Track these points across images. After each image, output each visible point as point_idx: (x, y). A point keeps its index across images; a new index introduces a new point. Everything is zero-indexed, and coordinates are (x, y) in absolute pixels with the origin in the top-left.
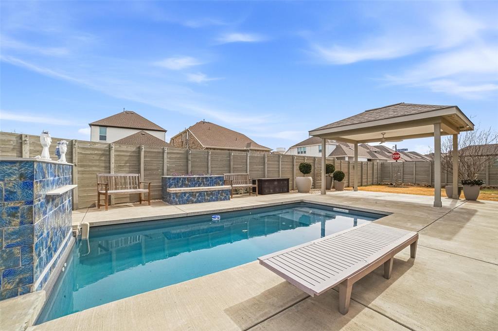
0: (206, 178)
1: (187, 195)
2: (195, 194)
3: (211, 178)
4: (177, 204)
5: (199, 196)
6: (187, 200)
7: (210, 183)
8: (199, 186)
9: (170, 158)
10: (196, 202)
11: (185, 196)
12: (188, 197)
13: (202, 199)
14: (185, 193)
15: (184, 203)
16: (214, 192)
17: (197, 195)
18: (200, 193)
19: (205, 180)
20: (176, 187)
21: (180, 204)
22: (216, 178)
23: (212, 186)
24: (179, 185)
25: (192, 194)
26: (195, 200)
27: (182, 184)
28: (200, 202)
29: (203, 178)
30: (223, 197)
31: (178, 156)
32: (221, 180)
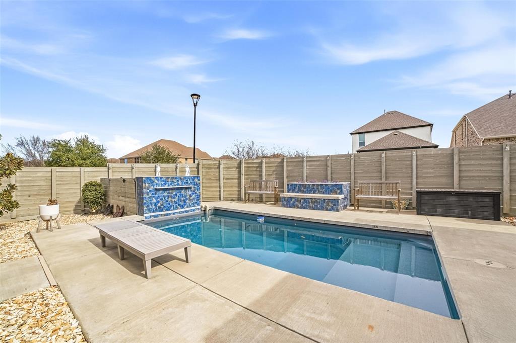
0: (321, 185)
1: (293, 200)
2: (300, 199)
3: (326, 185)
4: (285, 207)
5: (303, 203)
6: (293, 204)
7: (326, 191)
8: (314, 193)
9: (310, 166)
10: (301, 208)
11: (291, 200)
12: (294, 202)
13: (307, 205)
14: (291, 198)
15: (290, 207)
16: (319, 200)
17: (302, 201)
18: (305, 199)
19: (320, 188)
20: (293, 192)
21: (287, 207)
22: (333, 186)
23: (328, 194)
24: (296, 190)
25: (297, 199)
26: (300, 206)
27: (299, 190)
28: (304, 208)
29: (318, 185)
30: (329, 208)
31: (318, 163)
32: (338, 189)
